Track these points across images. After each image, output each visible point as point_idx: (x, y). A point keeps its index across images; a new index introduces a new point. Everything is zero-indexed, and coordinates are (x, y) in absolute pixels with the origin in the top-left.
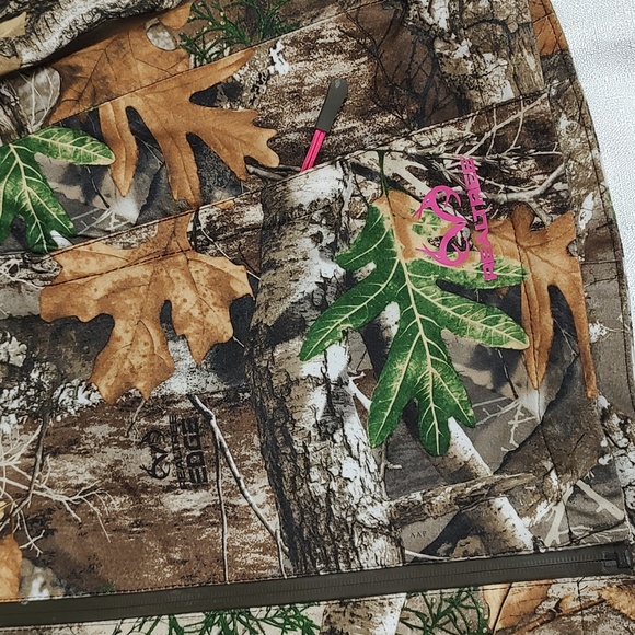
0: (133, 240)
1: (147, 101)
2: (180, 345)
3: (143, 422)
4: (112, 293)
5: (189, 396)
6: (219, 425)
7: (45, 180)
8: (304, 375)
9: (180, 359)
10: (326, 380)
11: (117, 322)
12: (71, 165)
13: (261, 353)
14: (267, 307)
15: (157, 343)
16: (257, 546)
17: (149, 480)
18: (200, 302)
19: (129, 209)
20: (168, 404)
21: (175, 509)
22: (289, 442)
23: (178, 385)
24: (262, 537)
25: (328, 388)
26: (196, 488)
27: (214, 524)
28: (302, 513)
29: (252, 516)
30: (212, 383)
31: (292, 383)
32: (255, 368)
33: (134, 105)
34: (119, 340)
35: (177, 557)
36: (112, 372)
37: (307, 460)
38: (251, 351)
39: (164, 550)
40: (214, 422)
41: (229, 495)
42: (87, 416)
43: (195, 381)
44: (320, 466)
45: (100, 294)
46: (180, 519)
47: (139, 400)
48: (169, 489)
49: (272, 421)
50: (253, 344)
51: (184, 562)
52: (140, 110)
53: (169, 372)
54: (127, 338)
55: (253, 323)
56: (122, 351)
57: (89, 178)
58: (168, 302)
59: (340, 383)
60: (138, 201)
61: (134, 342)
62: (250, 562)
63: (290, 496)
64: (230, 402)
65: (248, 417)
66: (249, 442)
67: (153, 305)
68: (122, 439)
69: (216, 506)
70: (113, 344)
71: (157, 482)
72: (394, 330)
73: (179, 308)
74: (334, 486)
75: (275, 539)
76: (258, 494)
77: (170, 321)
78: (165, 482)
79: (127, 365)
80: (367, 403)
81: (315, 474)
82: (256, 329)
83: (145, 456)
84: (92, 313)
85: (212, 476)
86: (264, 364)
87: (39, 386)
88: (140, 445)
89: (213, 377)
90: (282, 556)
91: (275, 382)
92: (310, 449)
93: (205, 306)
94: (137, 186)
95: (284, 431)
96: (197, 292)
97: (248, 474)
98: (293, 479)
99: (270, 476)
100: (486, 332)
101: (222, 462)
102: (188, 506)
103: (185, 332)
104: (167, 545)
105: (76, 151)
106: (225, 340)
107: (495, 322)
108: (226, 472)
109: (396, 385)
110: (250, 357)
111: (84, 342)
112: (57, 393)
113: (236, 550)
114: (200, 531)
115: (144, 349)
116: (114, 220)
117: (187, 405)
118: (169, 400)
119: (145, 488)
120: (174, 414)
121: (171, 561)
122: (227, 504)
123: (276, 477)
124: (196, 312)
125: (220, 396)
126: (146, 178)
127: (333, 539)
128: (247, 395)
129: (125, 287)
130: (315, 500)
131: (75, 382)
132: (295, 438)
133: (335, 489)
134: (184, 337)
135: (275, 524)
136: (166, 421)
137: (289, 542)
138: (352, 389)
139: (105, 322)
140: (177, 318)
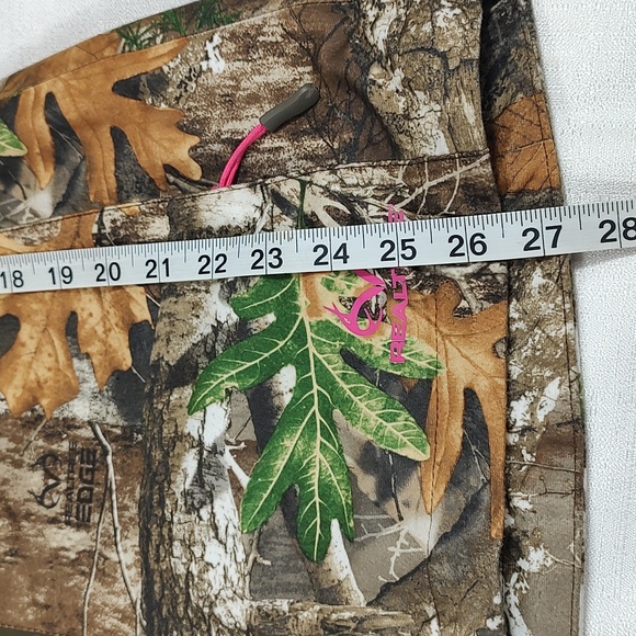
0: (35, 236)
1: (69, 87)
2: (85, 365)
3: (40, 442)
5: (90, 423)
6: (114, 463)
8: (186, 431)
9: (85, 381)
10: (201, 443)
11: (23, 326)
13: (160, 394)
14: (168, 341)
15: (62, 358)
16: (117, 610)
17: (35, 507)
18: (105, 318)
19: (44, 204)
20: (69, 427)
21: (54, 545)
22: (162, 504)
23: (81, 409)
24: (122, 602)
25: (201, 453)
26: (78, 527)
27: (83, 573)
28: (163, 587)
29: (118, 575)
30: (111, 415)
31: (179, 437)
32: (151, 409)
34: (23, 345)
35: (41, 599)
36: (18, 380)
37: (170, 530)
38: (152, 390)
39: (31, 589)
40: (109, 458)
41: (104, 544)
43: (96, 408)
44: (183, 541)
46: (55, 557)
47: (40, 418)
48: (54, 521)
49: (155, 475)
50: (154, 382)
51: (47, 607)
52: (58, 96)
54: (31, 345)
55: (153, 357)
56: (26, 358)
58: (74, 314)
59: (214, 450)
60: (54, 197)
61: (38, 351)
62: (108, 626)
63: (153, 566)
65: (137, 464)
66: (132, 491)
67: (58, 315)
68: (17, 457)
69: (90, 554)
70: (17, 349)
71: (43, 511)
72: (287, 399)
73: (84, 322)
74: (194, 569)
75: (134, 608)
76: (127, 553)
77: (75, 335)
78: (51, 513)
79: (32, 377)
80: (244, 480)
81: (178, 550)
82: (157, 365)
83: (36, 480)
85: (95, 517)
86: (160, 406)
88: (32, 467)
89: (113, 408)
90: (139, 629)
91: (165, 431)
92: (175, 520)
93: (108, 326)
94: (56, 180)
95: (161, 490)
96: (102, 307)
97: (125, 528)
98: (158, 546)
99: (141, 536)
100: (380, 427)
101: (107, 505)
102: (67, 544)
103: (89, 350)
106: (125, 368)
107: (392, 418)
108: (107, 517)
109: (280, 464)
110: (150, 396)
113: (96, 610)
114: (69, 576)
115: (49, 361)
116: (28, 214)
117: (86, 433)
118: (70, 424)
119: (28, 516)
120: (74, 440)
121: (35, 603)
122: (101, 554)
123: (145, 538)
124: (100, 330)
125: (118, 431)
126: (66, 172)
127: (192, 625)
128: (140, 437)
130: (175, 578)
132: (168, 502)
133: (195, 573)
134: (88, 356)
135: (136, 591)
136: (65, 446)
137: (148, 615)
138: (228, 460)
139: (10, 323)
140: (82, 333)
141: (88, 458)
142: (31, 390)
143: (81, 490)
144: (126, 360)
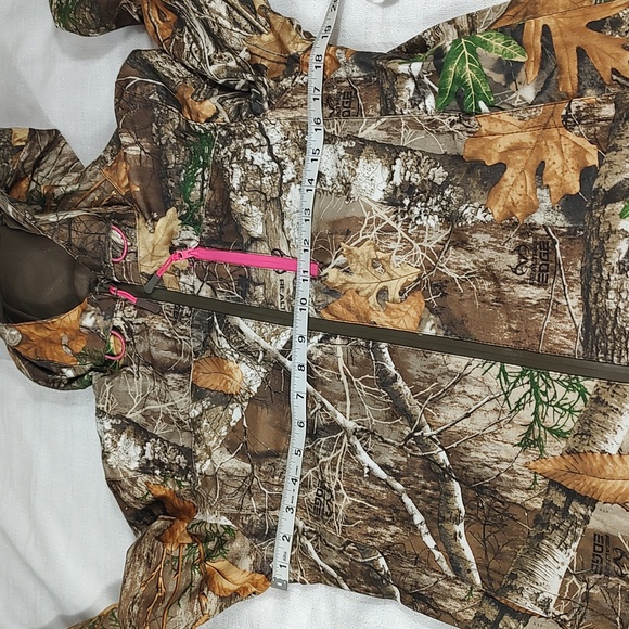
0: (526, 115)
1: (558, 22)
2: (545, 192)
3: (517, 238)
4: (510, 150)
5: (544, 226)
6: (560, 249)
7: (481, 67)
8: (620, 228)
9: (543, 201)
11: (509, 169)
12: (500, 58)
13: (598, 207)
14: (606, 176)
15: (529, 188)
16: (564, 332)
17: (510, 274)
18: (563, 165)
19: (528, 93)
20: (533, 229)
21: (522, 296)
22: (600, 270)
23: (539, 218)
24: (569, 327)
26: (539, 286)
27: (542, 312)
28: (598, 317)
29: (567, 312)
30: (560, 221)
31: (612, 232)
32: (591, 216)
33: (549, 24)
34: (506, 181)
35: (514, 327)
36: (501, 202)
37: (608, 284)
38: (592, 205)
39: (508, 321)
40: (557, 246)
41: (557, 295)
42: (479, 226)
43: (549, 217)
44: (616, 290)
45: (502, 149)
46: (522, 303)
47: (517, 224)
48: (522, 283)
49: (593, 254)
50: (594, 200)
51: (517, 331)
52: (551, 28)
53: (535, 209)
54: (511, 181)
55: (595, 186)
56: (506, 189)
57: (510, 70)
58: (543, 162)
60: (536, 89)
61: (515, 183)
62: (557, 341)
63: (592, 305)
64: (570, 235)
65: (579, 248)
66: (575, 264)
67: (533, 163)
68: (498, 246)
69: (548, 301)
70: (502, 183)
73: (549, 167)
74: (621, 305)
75: (577, 331)
76: (573, 299)
77: (542, 175)
78: (521, 278)
79: (509, 200)
81: (612, 295)
82: (597, 191)
84: (495, 161)
85: (551, 280)
86: (598, 215)
87: (449, 200)
88: (512, 252)
89: (561, 217)
90: (578, 342)
91: (601, 229)
92: (612, 278)
93: (566, 169)
94: (538, 79)
95: (599, 262)
96: (563, 157)
97: (571, 285)
98: (596, 295)
99: (583, 289)
101: (558, 273)
102: (530, 296)
103: (549, 183)
104: (510, 317)
105: (504, 50)
106: (574, 193)
108: (558, 280)
110: (590, 209)
111: (484, 179)
112: (462, 208)
113: (551, 332)
116: (518, 99)
117: (543, 232)
118: (533, 227)
120: (535, 237)
121: (510, 329)
122: (555, 301)
123: (586, 291)
124: (559, 172)
125: (565, 230)
126: (545, 74)
127: (615, 339)
128: (582, 233)
129: (517, 147)
130: (607, 312)
131: (477, 204)
132: (604, 269)
133: (622, 307)
134: (548, 187)
135: (579, 321)
137: (585, 335)
139: (501, 167)
140: (546, 174)
141: (544, 247)
142: (508, 208)
143: (541, 265)
144: (575, 188)
